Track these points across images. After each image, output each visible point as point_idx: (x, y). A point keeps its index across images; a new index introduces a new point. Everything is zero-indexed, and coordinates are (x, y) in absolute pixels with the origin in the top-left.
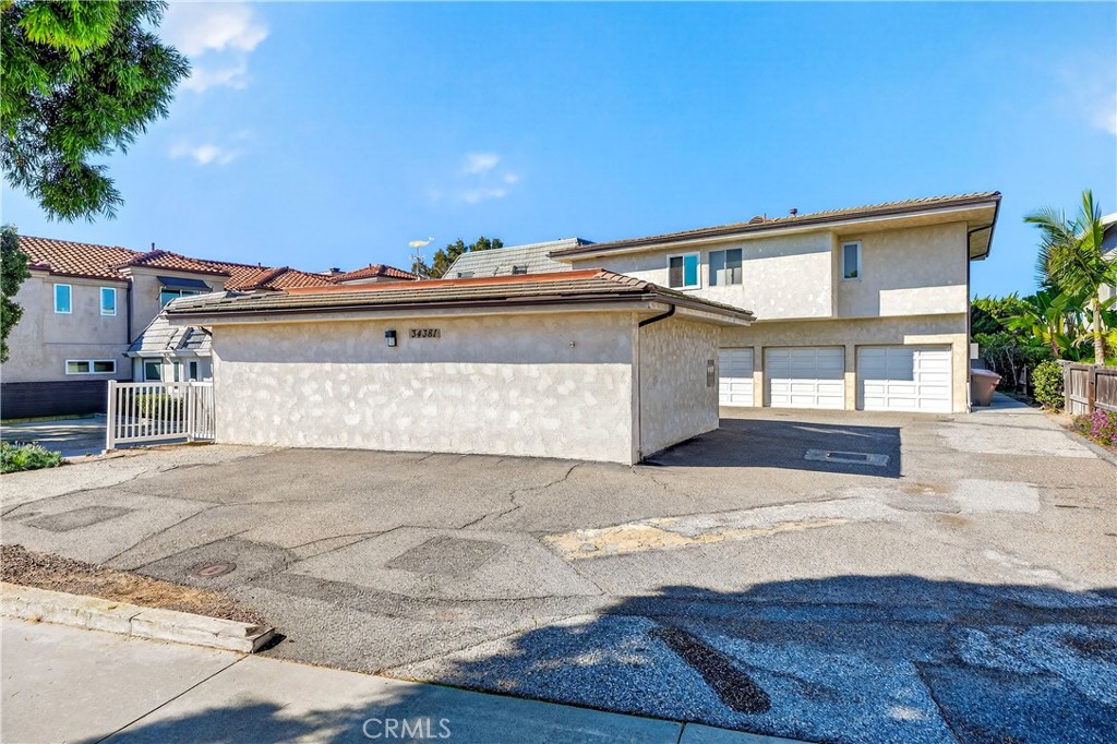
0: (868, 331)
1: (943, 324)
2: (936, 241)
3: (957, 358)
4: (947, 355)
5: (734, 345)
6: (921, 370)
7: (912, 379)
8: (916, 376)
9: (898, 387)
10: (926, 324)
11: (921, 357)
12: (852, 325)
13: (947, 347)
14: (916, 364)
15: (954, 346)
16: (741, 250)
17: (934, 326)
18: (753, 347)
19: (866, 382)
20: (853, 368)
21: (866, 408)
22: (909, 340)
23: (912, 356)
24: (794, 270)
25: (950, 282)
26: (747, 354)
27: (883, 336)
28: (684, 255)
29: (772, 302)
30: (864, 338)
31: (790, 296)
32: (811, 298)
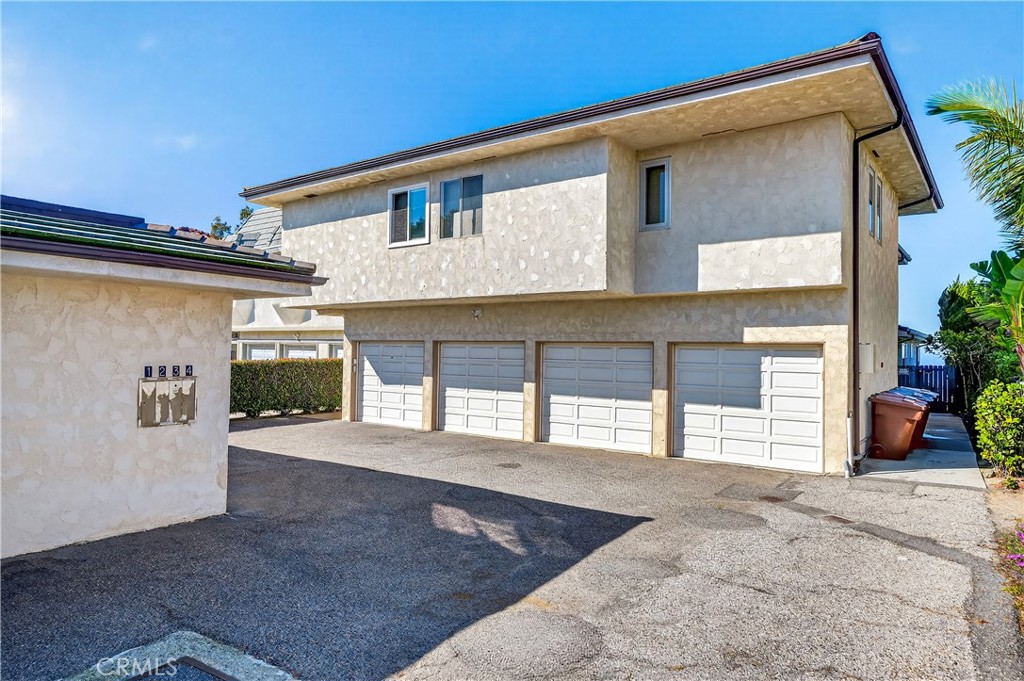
0: (688, 317)
1: (808, 307)
2: (791, 153)
3: (831, 372)
4: (814, 364)
5: (498, 337)
6: (775, 391)
7: (757, 406)
8: (765, 401)
9: (737, 418)
10: (781, 308)
11: (775, 367)
12: (663, 306)
13: (815, 349)
14: (765, 378)
15: (827, 348)
16: (480, 178)
17: (793, 310)
18: (523, 342)
19: (688, 407)
20: (664, 382)
21: (687, 454)
22: (751, 335)
23: (760, 364)
24: (554, 207)
25: (812, 227)
26: (516, 353)
27: (712, 327)
28: (408, 188)
29: (523, 265)
30: (681, 330)
31: (546, 254)
32: (576, 256)
